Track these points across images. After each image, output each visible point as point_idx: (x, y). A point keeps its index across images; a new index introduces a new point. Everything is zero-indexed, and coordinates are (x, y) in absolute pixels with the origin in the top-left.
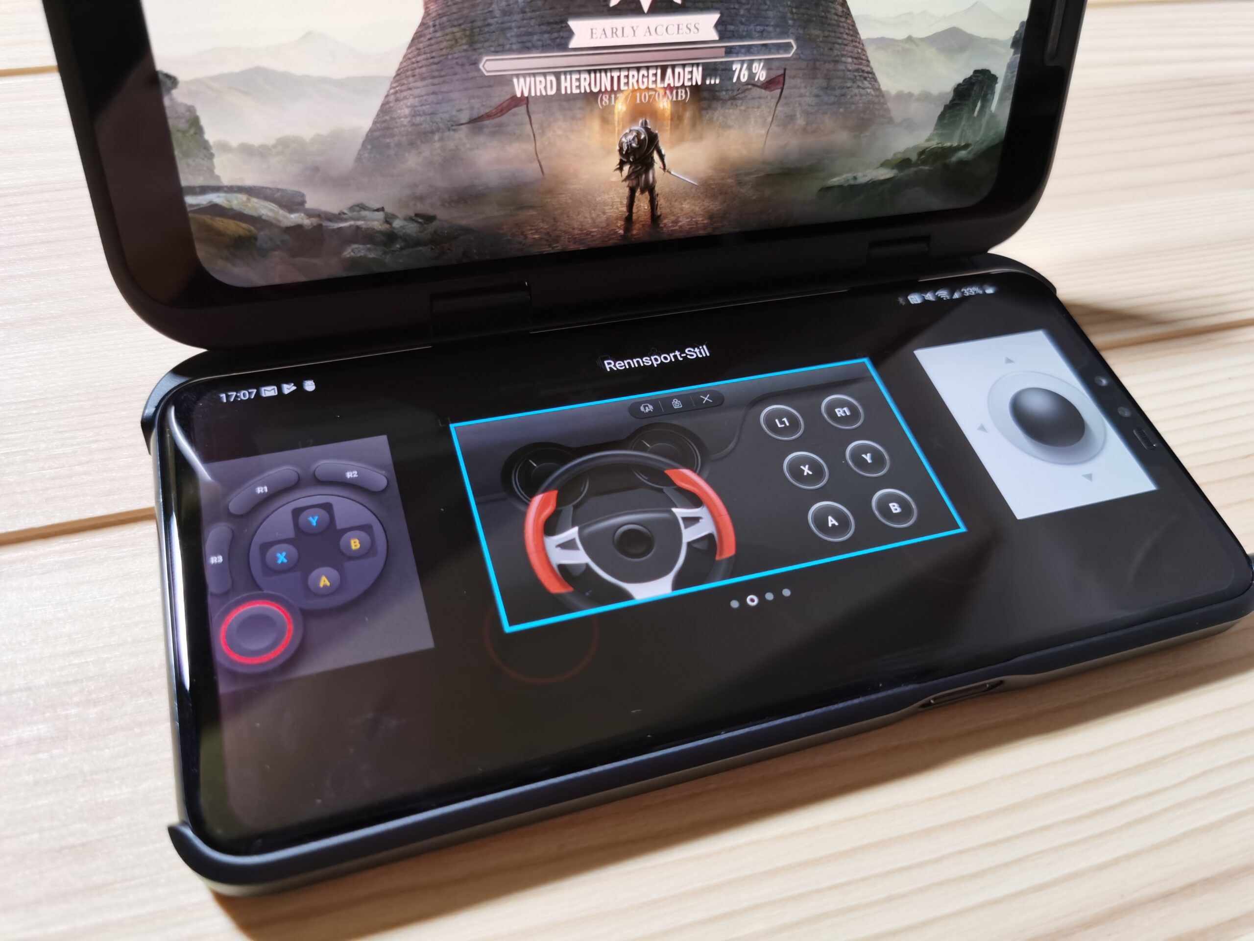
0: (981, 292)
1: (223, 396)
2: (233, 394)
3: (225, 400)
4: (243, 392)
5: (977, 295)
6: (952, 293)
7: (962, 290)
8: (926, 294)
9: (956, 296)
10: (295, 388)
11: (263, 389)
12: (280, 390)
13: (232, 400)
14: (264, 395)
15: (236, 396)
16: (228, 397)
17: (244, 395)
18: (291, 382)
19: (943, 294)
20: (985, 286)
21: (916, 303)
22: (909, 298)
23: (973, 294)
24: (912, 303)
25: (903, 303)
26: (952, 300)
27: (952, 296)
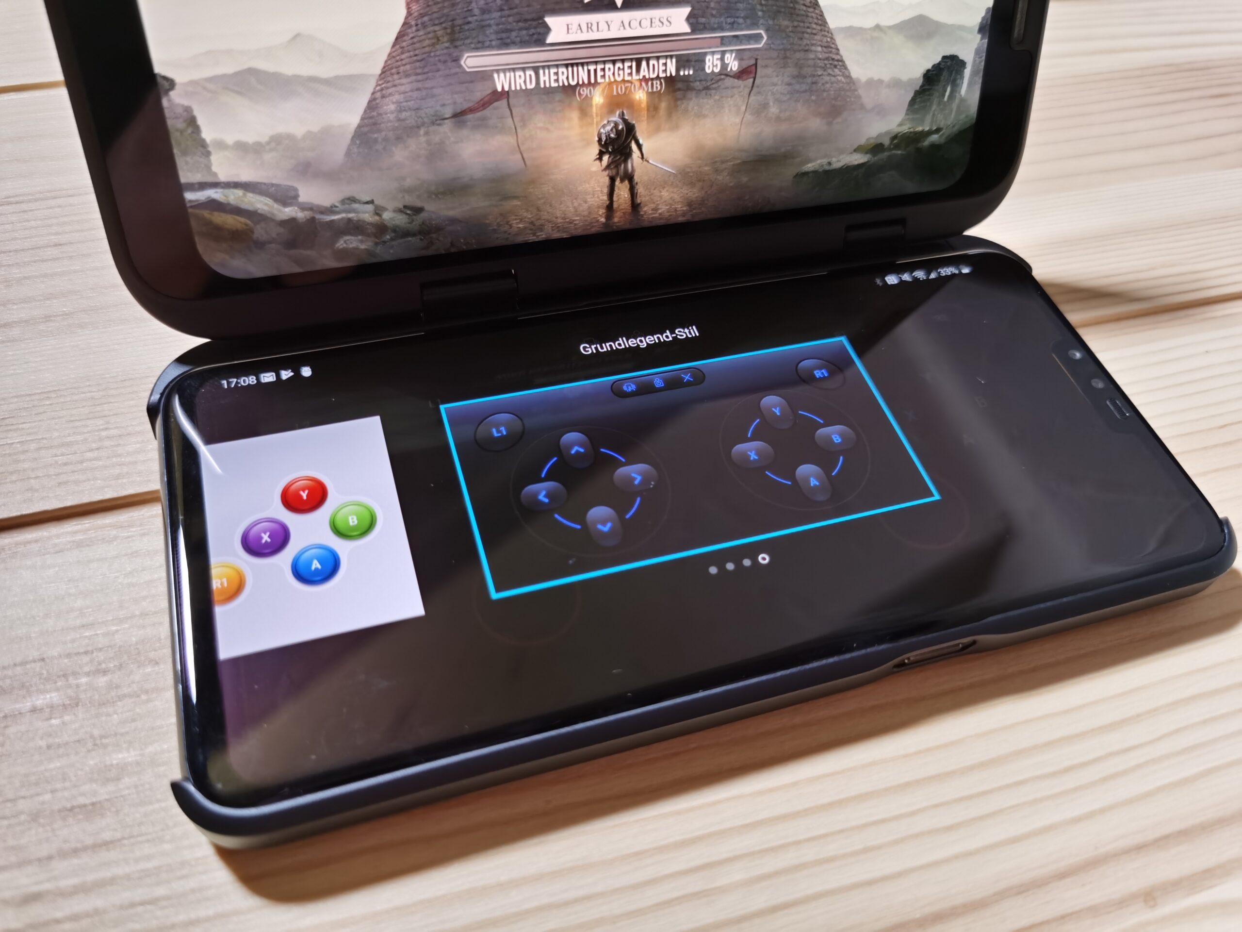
0: (957, 272)
1: (225, 382)
3: (226, 387)
4: (242, 379)
5: (953, 275)
6: (929, 274)
7: (939, 271)
8: (903, 275)
9: (933, 276)
10: (292, 374)
11: (262, 376)
12: (278, 376)
13: (233, 386)
14: (263, 381)
15: (237, 383)
16: (229, 383)
17: (244, 381)
18: (289, 369)
19: (920, 274)
20: (961, 267)
21: (893, 283)
22: (886, 279)
23: (950, 273)
24: (889, 283)
25: (881, 284)
26: (928, 280)
27: (929, 276)
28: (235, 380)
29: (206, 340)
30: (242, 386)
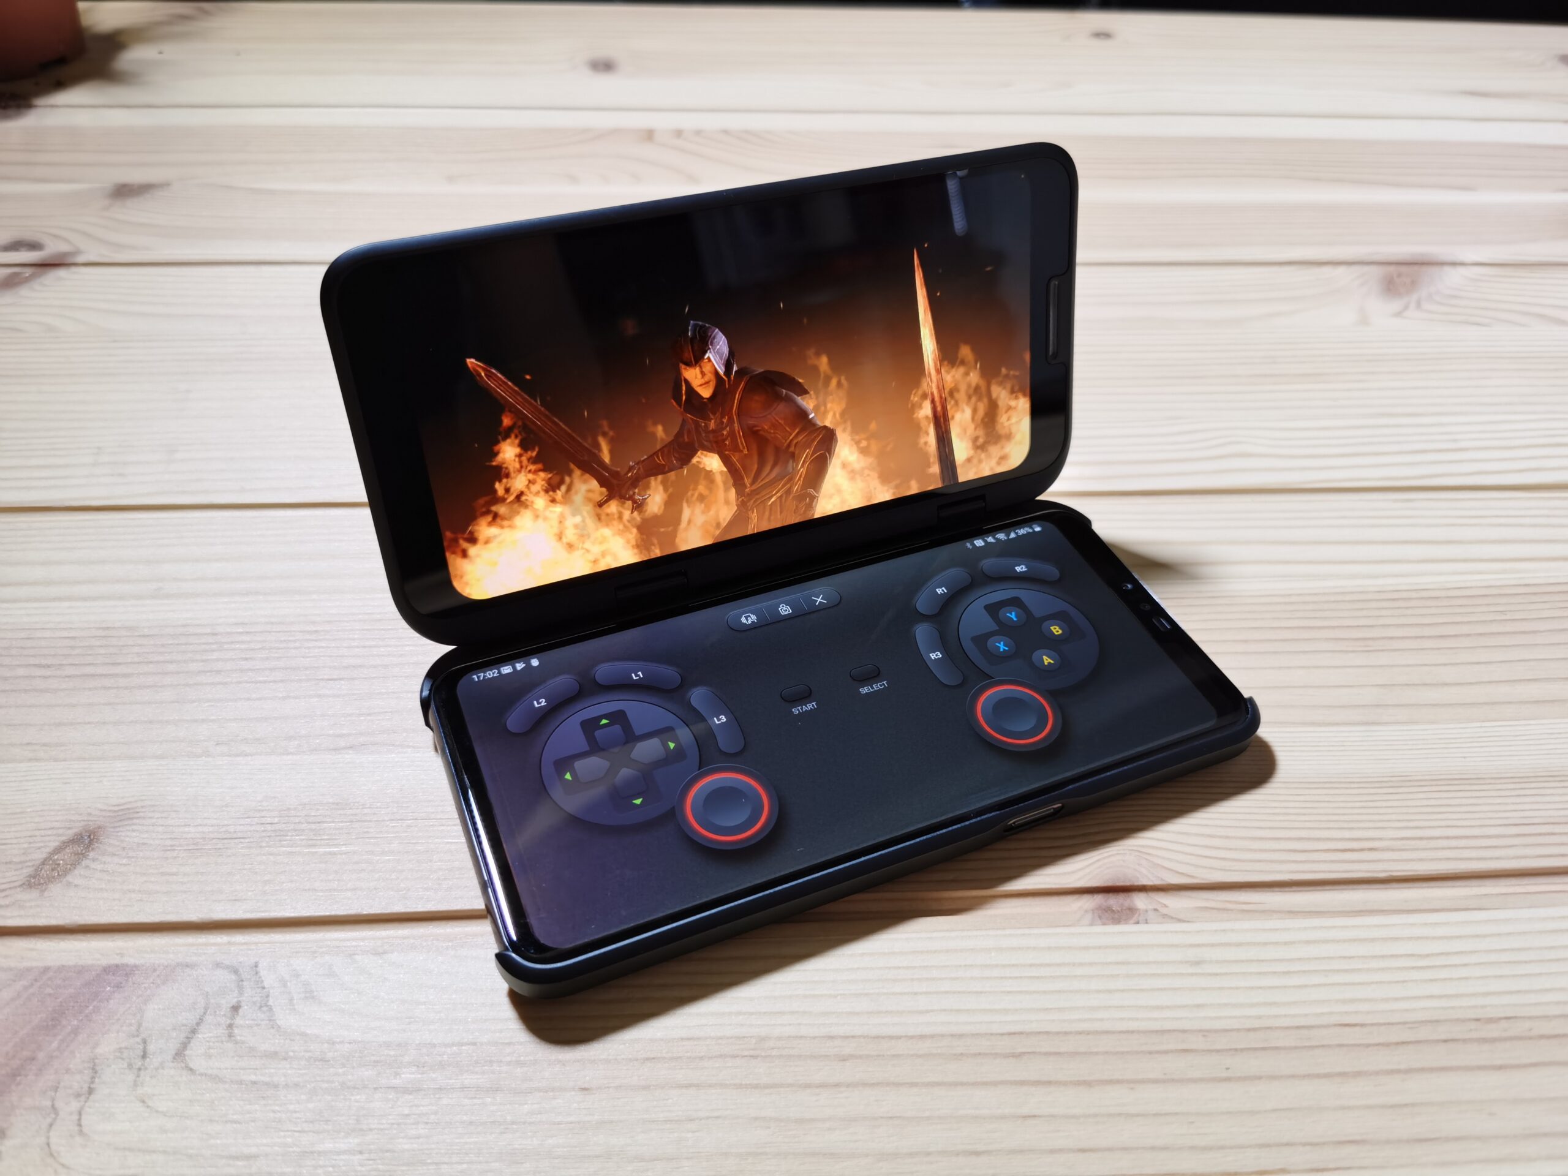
0: (1031, 531)
1: (475, 677)
2: (482, 675)
3: (477, 680)
4: (488, 673)
5: (1028, 533)
6: (1008, 535)
7: (1016, 531)
8: (988, 537)
9: (1013, 535)
10: (524, 665)
11: (502, 669)
12: (514, 668)
13: (482, 679)
14: (503, 673)
15: (484, 676)
16: (478, 677)
17: (489, 674)
18: (521, 662)
19: (1001, 536)
20: (1034, 526)
21: (981, 545)
22: (975, 542)
23: (1025, 532)
24: (978, 545)
25: (971, 547)
26: (1009, 540)
27: (1009, 535)
28: (483, 674)
29: (454, 647)
30: (488, 678)
